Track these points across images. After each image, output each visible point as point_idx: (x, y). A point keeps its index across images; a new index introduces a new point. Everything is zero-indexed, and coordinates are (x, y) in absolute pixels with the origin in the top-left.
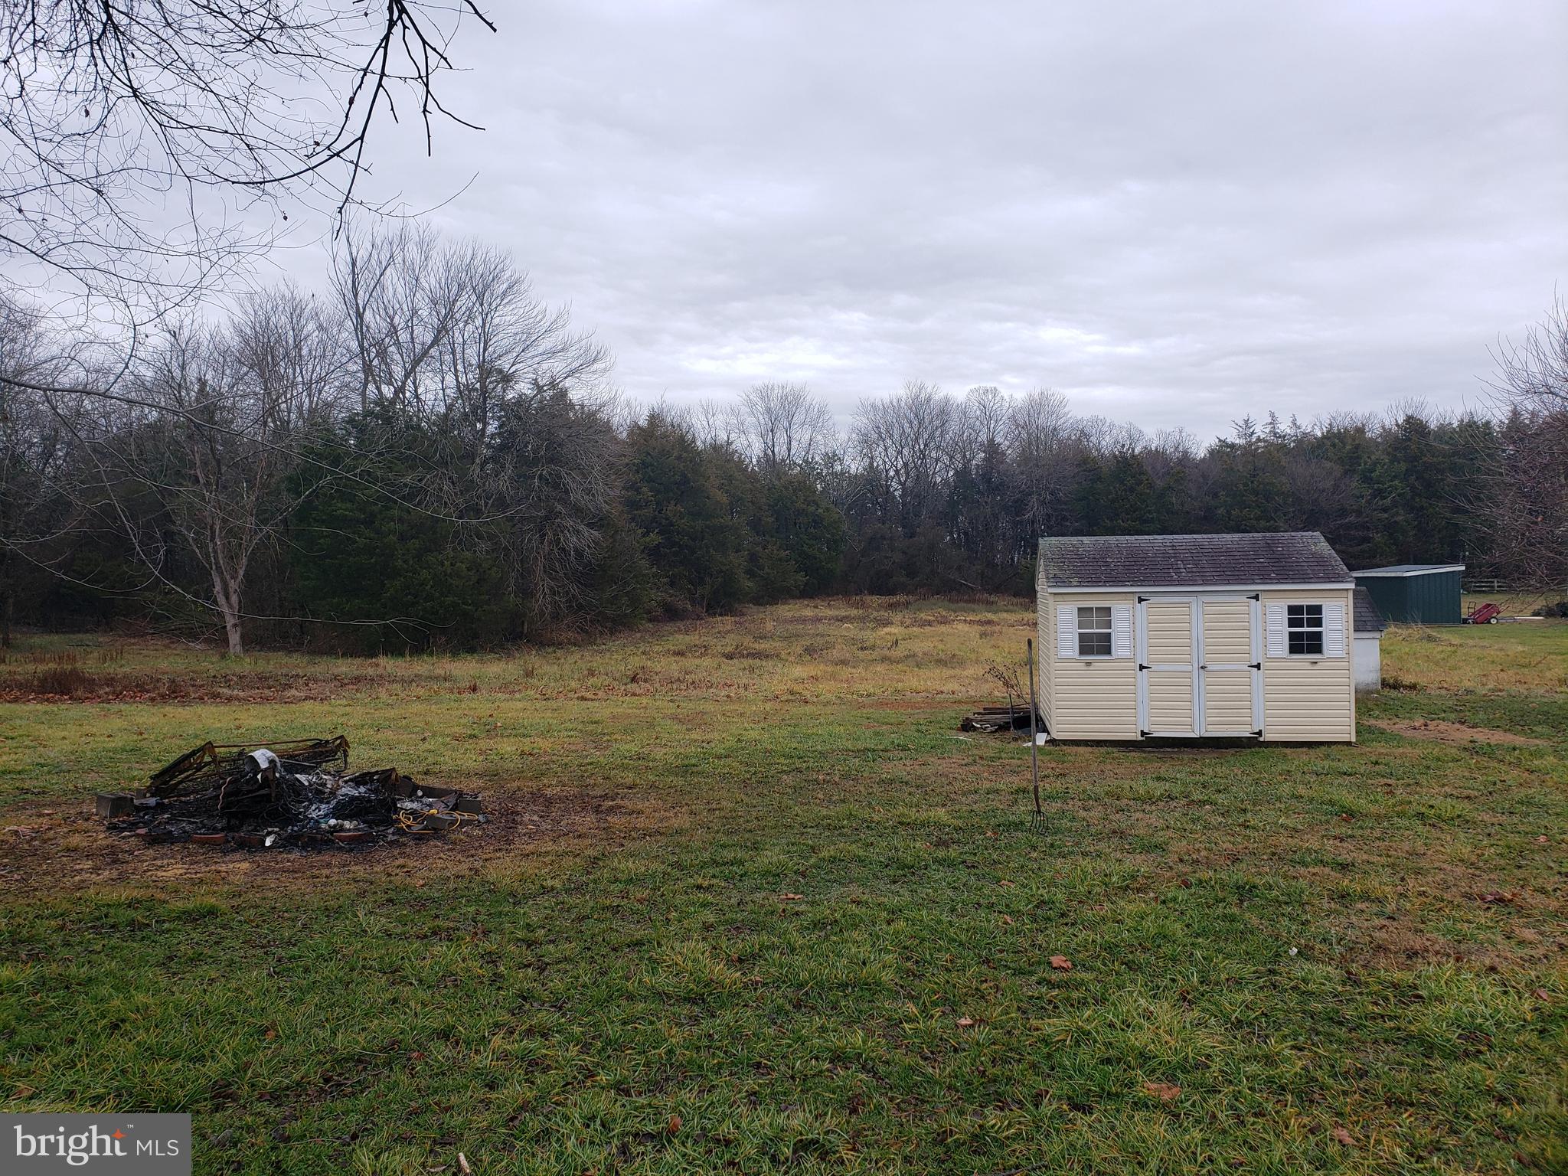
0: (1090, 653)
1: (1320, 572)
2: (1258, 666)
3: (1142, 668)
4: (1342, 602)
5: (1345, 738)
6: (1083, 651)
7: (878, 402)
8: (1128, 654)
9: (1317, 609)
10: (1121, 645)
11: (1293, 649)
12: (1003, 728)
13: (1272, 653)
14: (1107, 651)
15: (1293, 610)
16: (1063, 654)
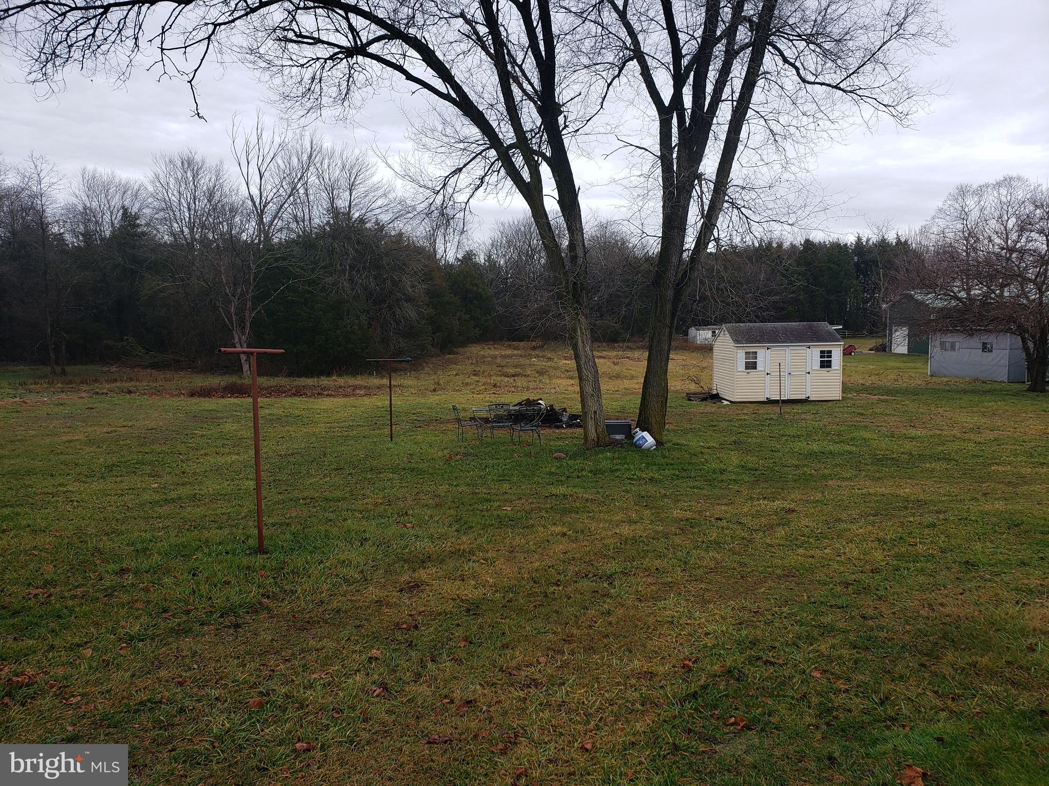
0: (749, 369)
1: (829, 338)
2: (809, 373)
3: (768, 374)
4: (839, 349)
5: (838, 398)
6: (747, 368)
7: (506, 221)
8: (763, 369)
9: (830, 352)
10: (760, 366)
11: (822, 367)
12: (703, 400)
13: (814, 368)
14: (755, 368)
15: (822, 352)
16: (739, 370)
